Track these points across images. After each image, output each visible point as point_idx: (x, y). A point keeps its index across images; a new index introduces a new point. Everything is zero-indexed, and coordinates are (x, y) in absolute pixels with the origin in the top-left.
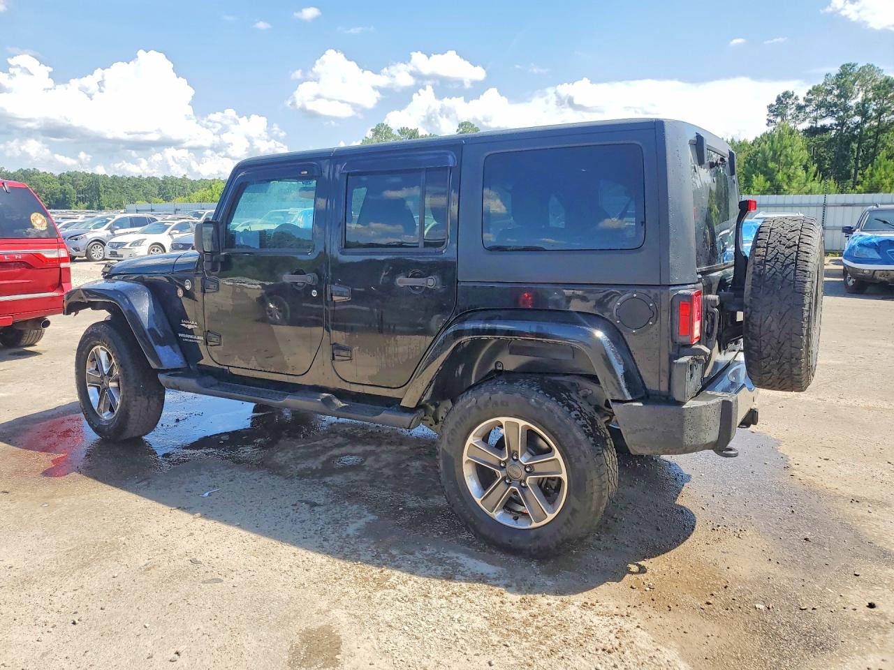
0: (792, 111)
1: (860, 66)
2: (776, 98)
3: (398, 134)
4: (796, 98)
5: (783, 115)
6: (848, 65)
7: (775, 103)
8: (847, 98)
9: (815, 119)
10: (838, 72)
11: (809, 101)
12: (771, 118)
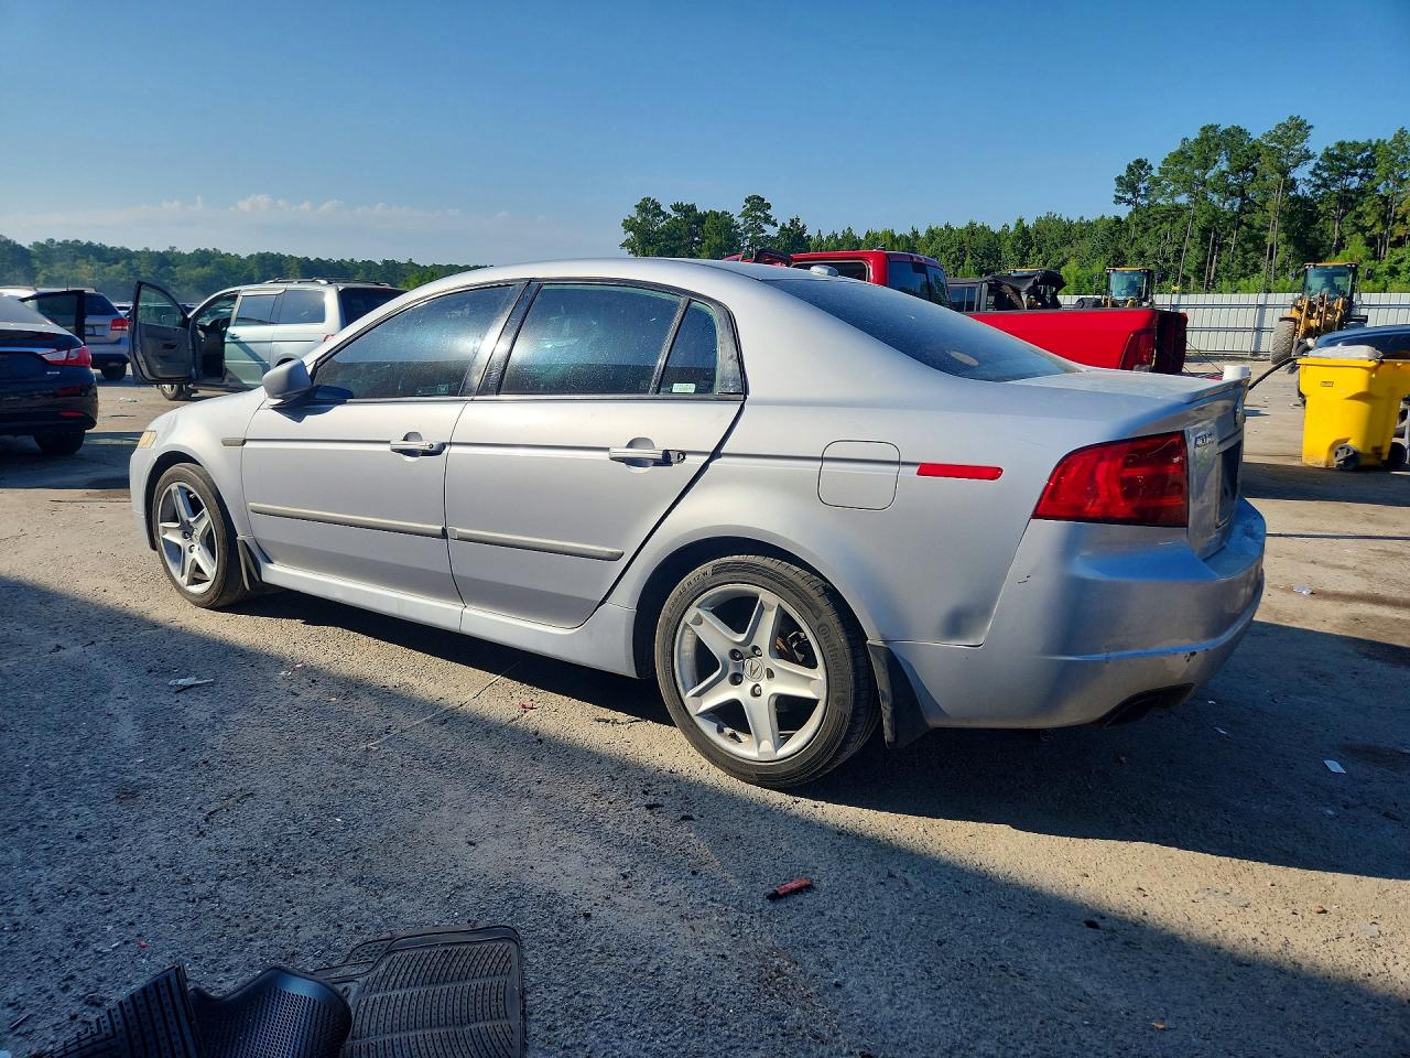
0: (1146, 184)
1: (1222, 128)
2: (1126, 168)
3: (671, 212)
4: (1150, 168)
5: (1135, 190)
6: (1211, 127)
7: (1124, 174)
8: (1206, 167)
9: (1172, 195)
10: (1198, 137)
11: (1164, 172)
12: (1120, 194)
